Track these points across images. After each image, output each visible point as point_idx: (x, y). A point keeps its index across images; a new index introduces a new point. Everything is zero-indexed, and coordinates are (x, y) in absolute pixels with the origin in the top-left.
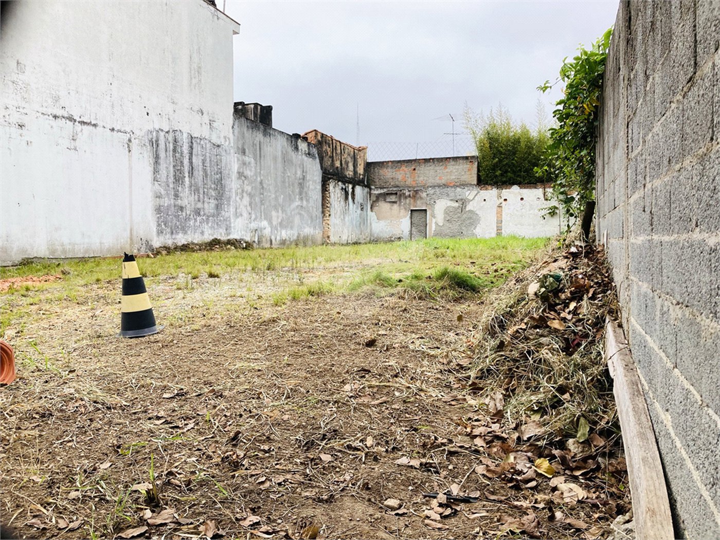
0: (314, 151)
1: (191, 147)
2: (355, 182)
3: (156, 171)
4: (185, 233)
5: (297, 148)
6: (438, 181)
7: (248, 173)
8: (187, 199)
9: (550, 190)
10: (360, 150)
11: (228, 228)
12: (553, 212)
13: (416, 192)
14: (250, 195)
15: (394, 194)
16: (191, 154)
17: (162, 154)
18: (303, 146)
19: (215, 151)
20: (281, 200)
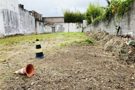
0: (34, 15)
1: (11, 13)
2: (41, 21)
3: (4, 19)
4: (11, 32)
5: (30, 14)
6: (57, 21)
7: (22, 19)
8: (11, 25)
9: (77, 24)
10: (41, 15)
11: (19, 31)
12: (78, 28)
13: (53, 24)
14: (23, 24)
15: (48, 24)
16: (11, 15)
17: (5, 15)
18: (31, 14)
19: (15, 14)
20: (28, 25)
